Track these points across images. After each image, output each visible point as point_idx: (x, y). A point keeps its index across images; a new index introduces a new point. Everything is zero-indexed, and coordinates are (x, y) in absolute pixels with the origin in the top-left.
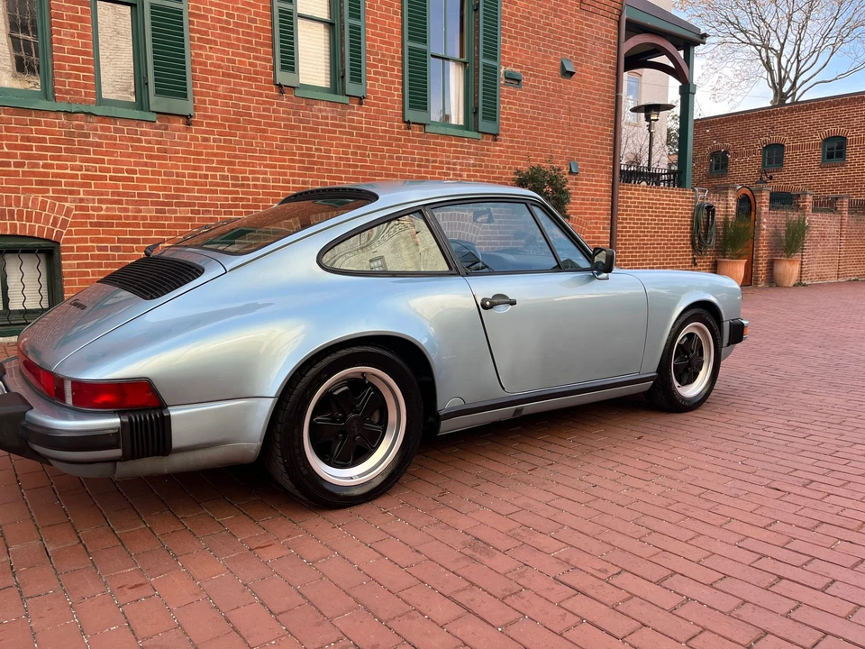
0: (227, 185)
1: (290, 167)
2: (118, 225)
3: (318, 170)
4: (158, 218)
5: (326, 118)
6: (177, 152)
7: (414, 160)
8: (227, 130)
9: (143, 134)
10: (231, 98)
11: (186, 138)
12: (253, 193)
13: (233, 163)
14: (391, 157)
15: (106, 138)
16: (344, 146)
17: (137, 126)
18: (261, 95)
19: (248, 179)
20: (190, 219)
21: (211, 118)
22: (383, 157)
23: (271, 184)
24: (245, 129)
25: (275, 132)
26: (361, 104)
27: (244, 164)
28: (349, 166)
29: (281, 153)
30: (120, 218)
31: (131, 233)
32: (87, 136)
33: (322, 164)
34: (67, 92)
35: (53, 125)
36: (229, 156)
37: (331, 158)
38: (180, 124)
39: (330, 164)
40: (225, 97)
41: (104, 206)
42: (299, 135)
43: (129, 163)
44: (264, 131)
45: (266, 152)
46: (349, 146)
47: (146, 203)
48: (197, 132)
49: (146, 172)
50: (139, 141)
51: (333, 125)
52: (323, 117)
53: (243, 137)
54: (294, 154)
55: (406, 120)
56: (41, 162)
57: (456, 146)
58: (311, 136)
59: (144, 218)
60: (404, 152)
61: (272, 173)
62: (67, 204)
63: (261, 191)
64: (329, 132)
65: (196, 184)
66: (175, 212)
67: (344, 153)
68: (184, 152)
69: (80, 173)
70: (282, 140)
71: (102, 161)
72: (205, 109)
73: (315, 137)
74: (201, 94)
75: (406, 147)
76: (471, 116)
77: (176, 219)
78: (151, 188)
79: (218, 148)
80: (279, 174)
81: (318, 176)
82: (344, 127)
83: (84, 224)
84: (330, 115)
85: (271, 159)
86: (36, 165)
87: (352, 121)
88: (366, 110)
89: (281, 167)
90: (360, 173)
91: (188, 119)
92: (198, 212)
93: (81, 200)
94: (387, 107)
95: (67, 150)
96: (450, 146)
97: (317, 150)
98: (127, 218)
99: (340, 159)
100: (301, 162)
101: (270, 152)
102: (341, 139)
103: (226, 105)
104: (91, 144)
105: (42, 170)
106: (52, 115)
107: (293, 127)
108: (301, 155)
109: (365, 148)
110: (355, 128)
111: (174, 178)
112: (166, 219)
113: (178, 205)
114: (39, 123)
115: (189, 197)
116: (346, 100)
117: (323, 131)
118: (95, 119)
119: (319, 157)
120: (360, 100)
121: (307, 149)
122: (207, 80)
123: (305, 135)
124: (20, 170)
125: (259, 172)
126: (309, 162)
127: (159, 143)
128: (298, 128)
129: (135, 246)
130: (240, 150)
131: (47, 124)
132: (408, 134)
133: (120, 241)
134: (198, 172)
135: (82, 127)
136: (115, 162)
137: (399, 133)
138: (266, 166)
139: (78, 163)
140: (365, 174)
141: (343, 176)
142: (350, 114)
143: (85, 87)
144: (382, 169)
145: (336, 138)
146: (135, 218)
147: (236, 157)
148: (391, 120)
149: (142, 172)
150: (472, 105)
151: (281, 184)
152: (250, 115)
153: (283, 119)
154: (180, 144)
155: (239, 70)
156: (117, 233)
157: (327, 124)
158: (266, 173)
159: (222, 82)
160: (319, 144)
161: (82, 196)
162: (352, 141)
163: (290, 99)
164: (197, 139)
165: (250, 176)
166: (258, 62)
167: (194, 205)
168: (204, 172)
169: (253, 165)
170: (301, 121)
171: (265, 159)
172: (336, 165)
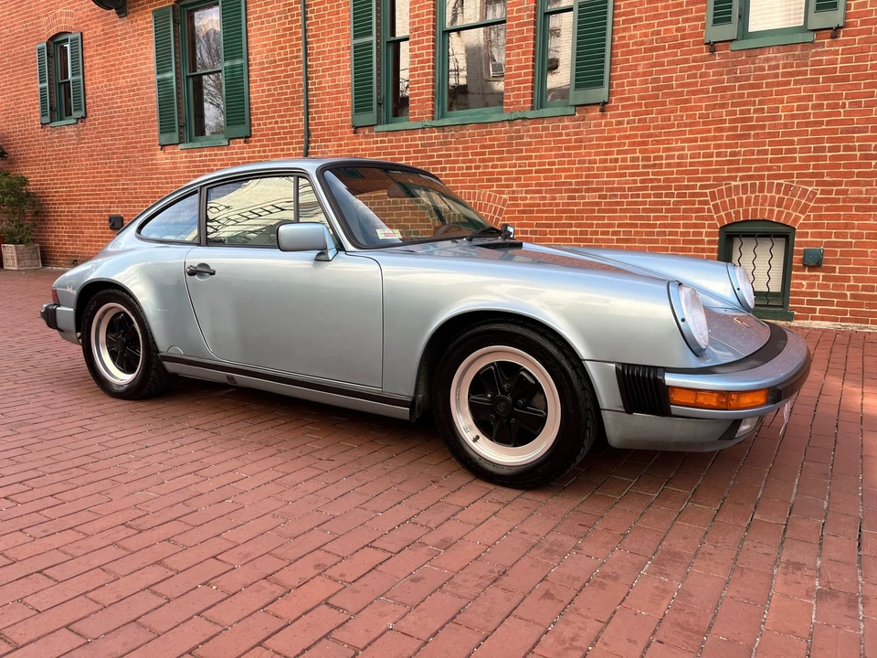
0: (637, 167)
1: (715, 138)
2: (538, 212)
3: (756, 136)
4: (568, 204)
5: (777, 67)
6: (591, 140)
8: (644, 109)
9: (565, 127)
10: (651, 73)
11: (600, 125)
12: (665, 173)
13: (645, 143)
15: (535, 137)
16: (801, 99)
17: (560, 121)
18: (686, 61)
19: (660, 158)
20: (597, 204)
21: (628, 99)
23: (689, 160)
24: (664, 104)
25: (700, 100)
26: (834, 36)
27: (658, 142)
28: (808, 124)
29: (705, 123)
30: (539, 205)
31: (547, 218)
32: (522, 137)
33: (763, 127)
34: (511, 104)
35: (500, 133)
36: (642, 136)
37: (777, 118)
38: (596, 112)
39: (775, 126)
40: (645, 74)
41: (529, 196)
42: (733, 97)
43: (550, 157)
44: (687, 101)
45: (686, 125)
46: (810, 98)
47: (560, 191)
48: (612, 117)
49: (563, 163)
50: (561, 135)
51: (785, 74)
52: (771, 68)
53: (660, 112)
54: (724, 121)
56: (490, 164)
58: (750, 95)
59: (557, 205)
61: (691, 148)
62: (504, 196)
63: (675, 170)
64: (778, 84)
65: (606, 169)
66: (584, 197)
67: (800, 108)
68: (598, 139)
69: (514, 169)
70: (707, 107)
71: (530, 157)
72: (623, 92)
73: (755, 95)
74: (620, 77)
77: (585, 204)
78: (566, 177)
79: (631, 129)
80: (700, 148)
81: (754, 144)
82: (805, 73)
83: (513, 212)
84: (781, 62)
85: (691, 132)
86: (486, 167)
87: (818, 63)
88: (845, 43)
89: (703, 139)
90: (825, 132)
91: (603, 106)
92: (605, 197)
93: (514, 192)
95: (508, 152)
97: (756, 111)
98: (544, 205)
99: (793, 117)
100: (730, 129)
101: (691, 125)
102: (799, 91)
103: (646, 82)
104: (524, 144)
105: (490, 170)
106: (500, 124)
107: (725, 89)
108: (733, 121)
109: (839, 97)
110: (823, 72)
111: (587, 165)
112: (576, 204)
113: (588, 190)
114: (491, 133)
115: (598, 183)
116: (812, 36)
117: (768, 85)
118: (529, 122)
119: (759, 119)
120: (835, 31)
121: (743, 112)
122: (627, 61)
123: (742, 96)
124: (478, 171)
125: (674, 149)
126: (744, 128)
127: (576, 134)
128: (733, 88)
129: (548, 230)
130: (656, 127)
131: (497, 133)
133: (538, 225)
134: (609, 157)
135: (519, 131)
136: (541, 157)
138: (683, 141)
139: (514, 161)
141: (796, 139)
142: (817, 54)
143: (524, 96)
145: (789, 91)
146: (550, 205)
147: (649, 135)
149: (560, 163)
151: (701, 159)
152: (671, 87)
153: (712, 82)
154: (595, 132)
155: (663, 40)
156: (537, 218)
157: (776, 76)
159: (643, 59)
160: (761, 103)
161: (514, 189)
162: (814, 90)
163: (724, 56)
164: (611, 124)
165: (664, 155)
166: (687, 25)
167: (602, 189)
168: (615, 156)
169: (669, 142)
170: (737, 79)
171: (683, 133)
172: (785, 125)
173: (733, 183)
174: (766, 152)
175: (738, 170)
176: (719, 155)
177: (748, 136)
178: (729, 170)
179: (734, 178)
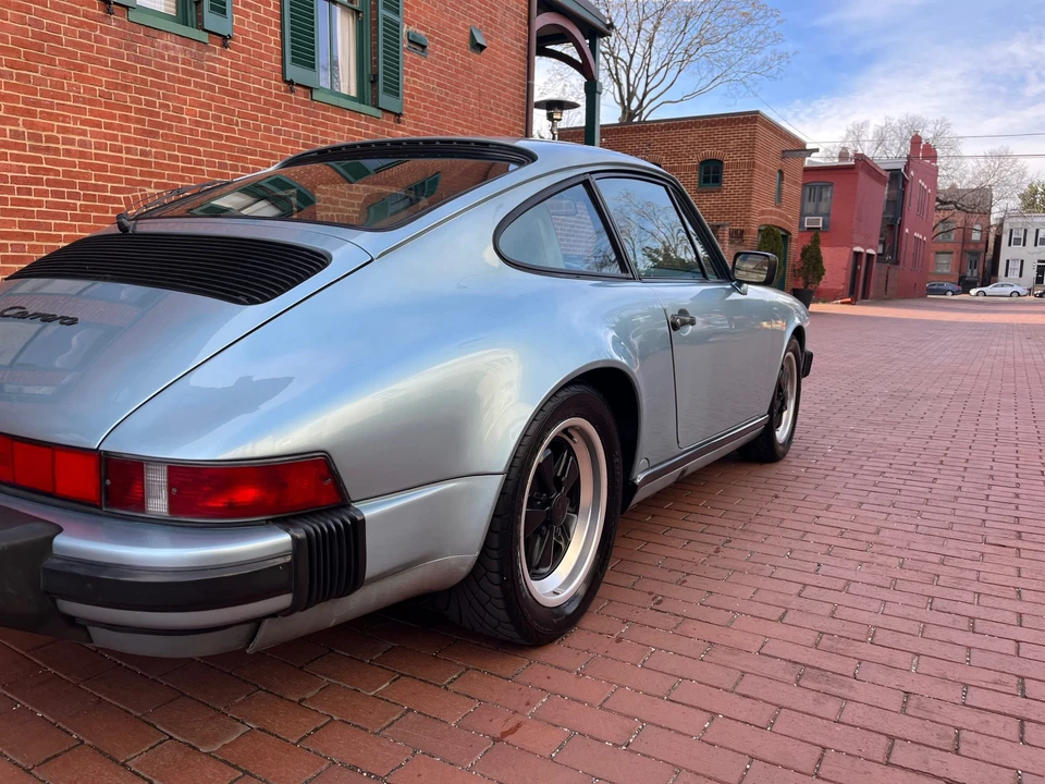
0: (23, 147)
1: (122, 129)
3: (164, 136)
5: (175, 59)
7: (298, 136)
8: (23, 60)
12: (62, 163)
13: (32, 114)
14: (267, 129)
16: (202, 105)
18: (76, 13)
19: (56, 140)
22: (258, 128)
23: (94, 151)
24: (52, 62)
25: (98, 72)
26: (225, 46)
27: (50, 116)
28: (211, 135)
29: (107, 105)
33: (170, 128)
36: (26, 102)
37: (182, 120)
39: (182, 130)
42: (135, 80)
44: (82, 68)
45: (84, 101)
46: (209, 107)
51: (185, 72)
52: (171, 58)
53: (49, 73)
54: (129, 109)
55: (288, 79)
57: (351, 123)
58: (153, 84)
60: (285, 124)
61: (94, 135)
63: (77, 160)
64: (180, 81)
67: (202, 115)
70: (109, 85)
73: (159, 86)
75: (288, 117)
76: (368, 86)
79: (10, 87)
80: (105, 136)
81: (164, 146)
82: (201, 76)
84: (180, 56)
85: (92, 113)
87: (212, 69)
88: (232, 57)
89: (108, 126)
90: (225, 147)
94: (262, 56)
96: (344, 122)
97: (161, 106)
99: (197, 123)
100: (138, 121)
101: (90, 102)
102: (199, 95)
103: (22, 20)
107: (126, 68)
108: (138, 111)
109: (232, 112)
110: (217, 81)
116: (205, 37)
117: (171, 78)
119: (166, 117)
120: (225, 40)
121: (148, 103)
123: (145, 82)
125: (73, 131)
126: (151, 123)
128: (134, 69)
130: (43, 93)
132: (289, 99)
137: (277, 96)
138: (84, 122)
140: (231, 149)
141: (202, 149)
142: (209, 59)
144: (257, 144)
145: (190, 93)
147: (37, 103)
148: (267, 76)
150: (368, 71)
151: (109, 153)
152: (59, 41)
153: (111, 53)
157: (176, 70)
158: (84, 133)
160: (166, 97)
162: (211, 98)
163: (122, 24)
165: (60, 136)
169: (65, 119)
170: (138, 60)
171: (83, 111)
172: (191, 132)
173: (149, 191)
174: (175, 158)
175: (152, 175)
176: (129, 151)
177: (156, 135)
178: (142, 173)
179: (148, 184)
